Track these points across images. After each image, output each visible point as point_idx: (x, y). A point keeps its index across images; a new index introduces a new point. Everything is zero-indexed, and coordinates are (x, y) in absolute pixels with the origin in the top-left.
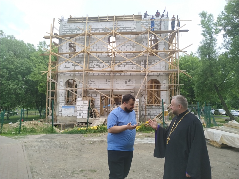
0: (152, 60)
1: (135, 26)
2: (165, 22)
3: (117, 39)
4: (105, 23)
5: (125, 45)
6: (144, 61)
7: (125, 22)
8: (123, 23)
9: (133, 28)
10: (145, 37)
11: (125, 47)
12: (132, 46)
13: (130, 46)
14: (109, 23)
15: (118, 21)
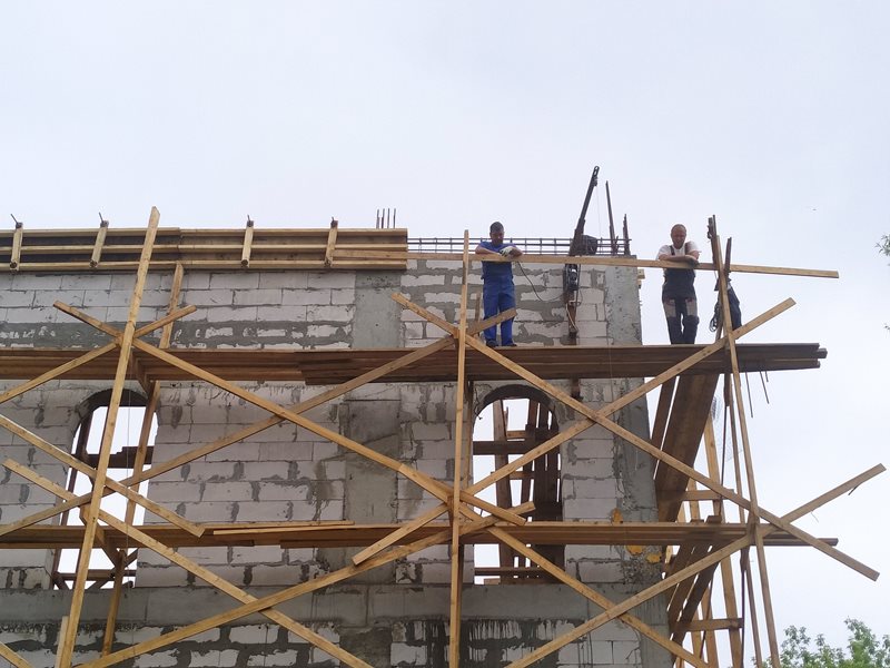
0: (502, 622)
1: (345, 317)
2: (612, 293)
3: (168, 418)
4: (67, 282)
5: (238, 474)
6: (419, 634)
7: (251, 282)
8: (234, 292)
9: (326, 331)
10: (431, 409)
11: (240, 491)
12: (304, 481)
13: (293, 481)
14: (104, 282)
15: (188, 271)
